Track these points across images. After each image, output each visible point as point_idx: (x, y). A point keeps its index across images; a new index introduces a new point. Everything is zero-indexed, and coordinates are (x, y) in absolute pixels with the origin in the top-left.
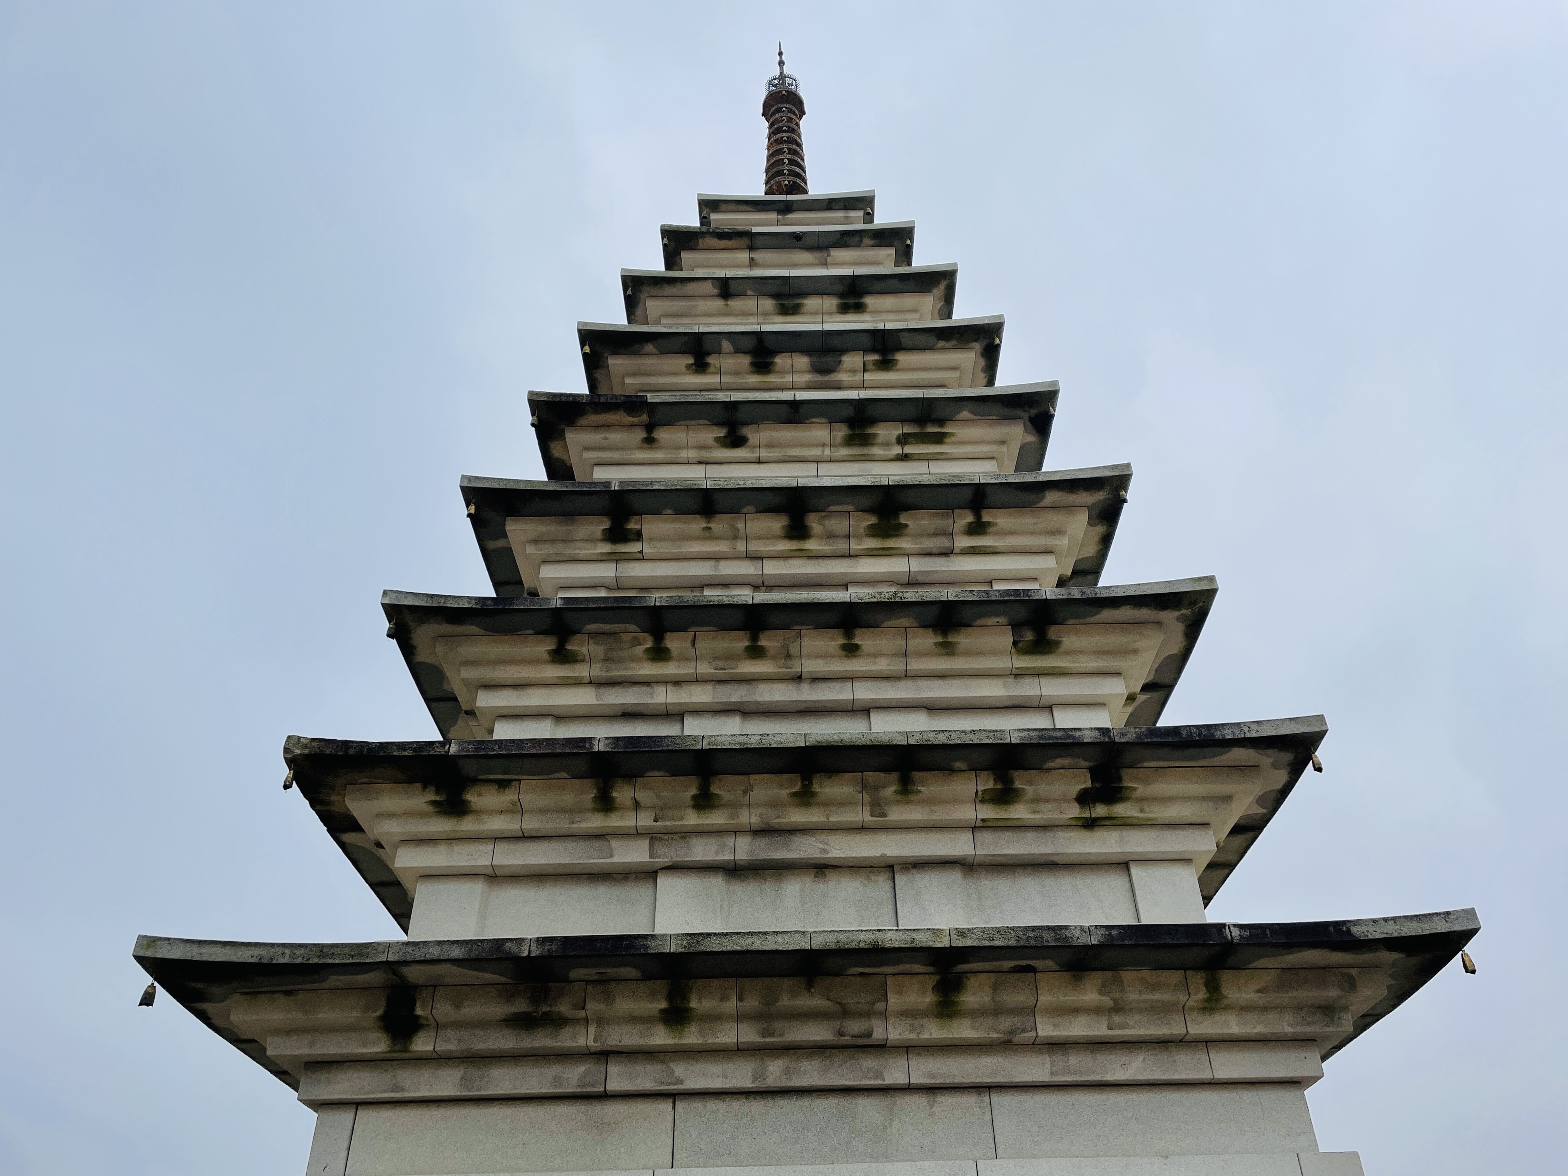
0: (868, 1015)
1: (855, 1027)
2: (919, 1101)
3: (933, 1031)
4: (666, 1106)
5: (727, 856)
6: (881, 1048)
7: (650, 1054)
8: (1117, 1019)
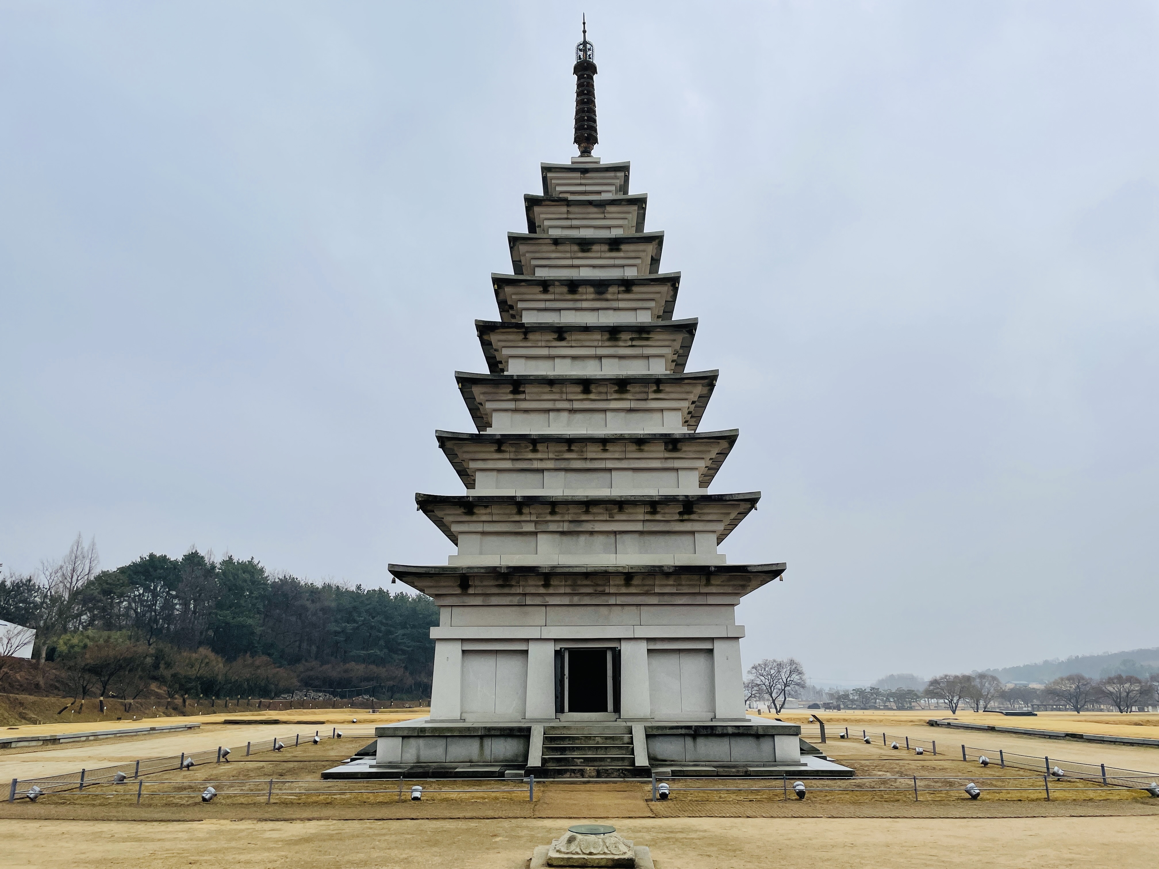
0: (604, 585)
1: (600, 589)
2: (620, 608)
3: (624, 590)
4: (544, 608)
5: (561, 530)
6: (609, 594)
7: (539, 595)
8: (679, 587)
